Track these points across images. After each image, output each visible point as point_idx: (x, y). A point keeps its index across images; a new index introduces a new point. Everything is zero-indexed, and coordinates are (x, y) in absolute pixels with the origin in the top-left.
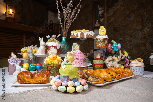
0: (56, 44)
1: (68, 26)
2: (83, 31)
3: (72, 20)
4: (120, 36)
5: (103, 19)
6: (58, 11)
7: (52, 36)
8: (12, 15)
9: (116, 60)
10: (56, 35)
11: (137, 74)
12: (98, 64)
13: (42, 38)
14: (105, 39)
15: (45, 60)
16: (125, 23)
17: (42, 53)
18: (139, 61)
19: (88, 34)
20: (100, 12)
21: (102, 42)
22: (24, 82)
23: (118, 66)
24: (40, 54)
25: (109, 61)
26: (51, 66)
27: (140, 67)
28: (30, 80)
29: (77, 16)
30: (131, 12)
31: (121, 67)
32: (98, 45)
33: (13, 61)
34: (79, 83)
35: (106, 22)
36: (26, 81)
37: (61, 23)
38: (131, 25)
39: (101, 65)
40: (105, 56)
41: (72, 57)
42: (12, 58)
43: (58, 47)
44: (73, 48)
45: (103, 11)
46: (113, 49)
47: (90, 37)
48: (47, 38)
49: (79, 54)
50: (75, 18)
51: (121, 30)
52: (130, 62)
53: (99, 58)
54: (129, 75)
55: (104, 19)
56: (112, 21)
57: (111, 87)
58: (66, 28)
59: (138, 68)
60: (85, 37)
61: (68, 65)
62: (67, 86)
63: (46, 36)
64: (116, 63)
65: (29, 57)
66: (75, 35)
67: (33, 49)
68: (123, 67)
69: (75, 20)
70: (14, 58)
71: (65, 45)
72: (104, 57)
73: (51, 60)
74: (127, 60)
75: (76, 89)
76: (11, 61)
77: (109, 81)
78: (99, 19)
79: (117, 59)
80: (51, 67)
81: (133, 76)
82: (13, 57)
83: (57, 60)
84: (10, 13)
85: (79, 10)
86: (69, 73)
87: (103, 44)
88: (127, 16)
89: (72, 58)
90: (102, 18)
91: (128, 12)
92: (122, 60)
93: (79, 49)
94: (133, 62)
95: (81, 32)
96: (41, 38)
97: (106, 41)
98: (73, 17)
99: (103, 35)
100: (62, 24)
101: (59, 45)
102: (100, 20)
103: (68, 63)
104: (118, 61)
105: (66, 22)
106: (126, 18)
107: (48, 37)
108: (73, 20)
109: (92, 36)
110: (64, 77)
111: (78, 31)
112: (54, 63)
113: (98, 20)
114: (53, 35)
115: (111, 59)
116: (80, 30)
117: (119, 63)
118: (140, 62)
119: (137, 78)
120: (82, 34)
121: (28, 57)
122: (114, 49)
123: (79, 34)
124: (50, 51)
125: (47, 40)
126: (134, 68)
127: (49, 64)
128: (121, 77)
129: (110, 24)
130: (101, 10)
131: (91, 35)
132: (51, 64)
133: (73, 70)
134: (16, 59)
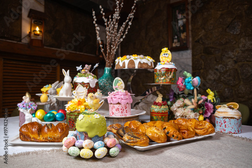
0: (90, 79)
1: (114, 49)
2: (133, 57)
3: (120, 39)
4: (215, 62)
5: (185, 34)
6: (95, 27)
7: (84, 66)
8: (38, 35)
9: (188, 105)
10: (90, 66)
11: (226, 132)
12: (158, 113)
13: (68, 71)
14: (168, 70)
15: (67, 106)
16: (224, 39)
17: (67, 95)
18: (230, 108)
19: (142, 62)
20: (180, 23)
21: (163, 76)
22: (27, 140)
23: (192, 115)
24: (64, 96)
25: (179, 107)
26: (74, 115)
27: (231, 118)
28: (36, 136)
29: (126, 33)
30: (235, 19)
31: (198, 117)
32: (157, 80)
33: (24, 107)
34: (100, 144)
35: (191, 39)
36: (30, 138)
37: (101, 46)
38: (235, 42)
39: (162, 113)
40: (173, 98)
41: (95, 101)
42: (23, 102)
43: (93, 85)
44: (115, 85)
45: (185, 20)
46: (185, 86)
47: (145, 66)
48: (78, 70)
49: (122, 96)
50: (124, 37)
51: (217, 52)
52: (215, 110)
53: (160, 102)
54: (205, 133)
55: (187, 34)
56: (200, 36)
57: (162, 152)
58: (109, 53)
59: (227, 120)
60: (136, 67)
61: (88, 114)
62: (81, 148)
63: (77, 67)
64: (190, 110)
65: (51, 100)
66: (121, 64)
67: (57, 88)
68: (201, 118)
69: (124, 39)
70: (26, 102)
71: (107, 81)
72: (171, 100)
73: (75, 106)
74: (210, 105)
75: (94, 153)
76: (21, 106)
77: (160, 142)
78: (178, 33)
79: (191, 103)
80: (74, 117)
81: (214, 134)
82: (25, 100)
83: (85, 105)
84: (36, 33)
85: (130, 23)
86: (87, 127)
87: (165, 79)
88: (228, 27)
89: (95, 104)
90: (183, 32)
91: (229, 20)
92: (199, 106)
93: (124, 87)
94: (219, 110)
95: (129, 59)
96: (66, 71)
97: (171, 72)
98: (122, 34)
99: (166, 62)
100: (103, 48)
101: (94, 81)
102: (180, 36)
103: (87, 112)
104: (193, 107)
105: (110, 44)
106: (226, 29)
107: (79, 68)
108: (122, 40)
109: (150, 64)
110: (81, 133)
111: (125, 57)
112: (79, 110)
113: (177, 36)
114: (86, 66)
115: (182, 103)
116: (128, 56)
117: (194, 110)
118: (233, 109)
119: (221, 138)
120: (132, 62)
121: (49, 100)
122: (188, 86)
123: (127, 62)
124: (75, 91)
125: (77, 74)
126: (222, 119)
127: (71, 112)
128: (188, 135)
129: (198, 41)
130: (181, 19)
131: (147, 64)
132: (74, 112)
133: (94, 123)
134: (29, 104)
